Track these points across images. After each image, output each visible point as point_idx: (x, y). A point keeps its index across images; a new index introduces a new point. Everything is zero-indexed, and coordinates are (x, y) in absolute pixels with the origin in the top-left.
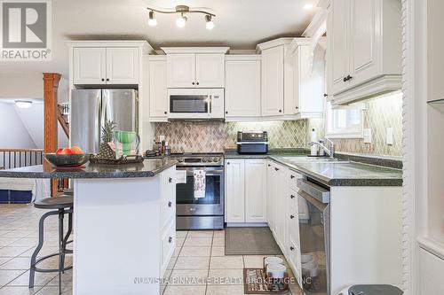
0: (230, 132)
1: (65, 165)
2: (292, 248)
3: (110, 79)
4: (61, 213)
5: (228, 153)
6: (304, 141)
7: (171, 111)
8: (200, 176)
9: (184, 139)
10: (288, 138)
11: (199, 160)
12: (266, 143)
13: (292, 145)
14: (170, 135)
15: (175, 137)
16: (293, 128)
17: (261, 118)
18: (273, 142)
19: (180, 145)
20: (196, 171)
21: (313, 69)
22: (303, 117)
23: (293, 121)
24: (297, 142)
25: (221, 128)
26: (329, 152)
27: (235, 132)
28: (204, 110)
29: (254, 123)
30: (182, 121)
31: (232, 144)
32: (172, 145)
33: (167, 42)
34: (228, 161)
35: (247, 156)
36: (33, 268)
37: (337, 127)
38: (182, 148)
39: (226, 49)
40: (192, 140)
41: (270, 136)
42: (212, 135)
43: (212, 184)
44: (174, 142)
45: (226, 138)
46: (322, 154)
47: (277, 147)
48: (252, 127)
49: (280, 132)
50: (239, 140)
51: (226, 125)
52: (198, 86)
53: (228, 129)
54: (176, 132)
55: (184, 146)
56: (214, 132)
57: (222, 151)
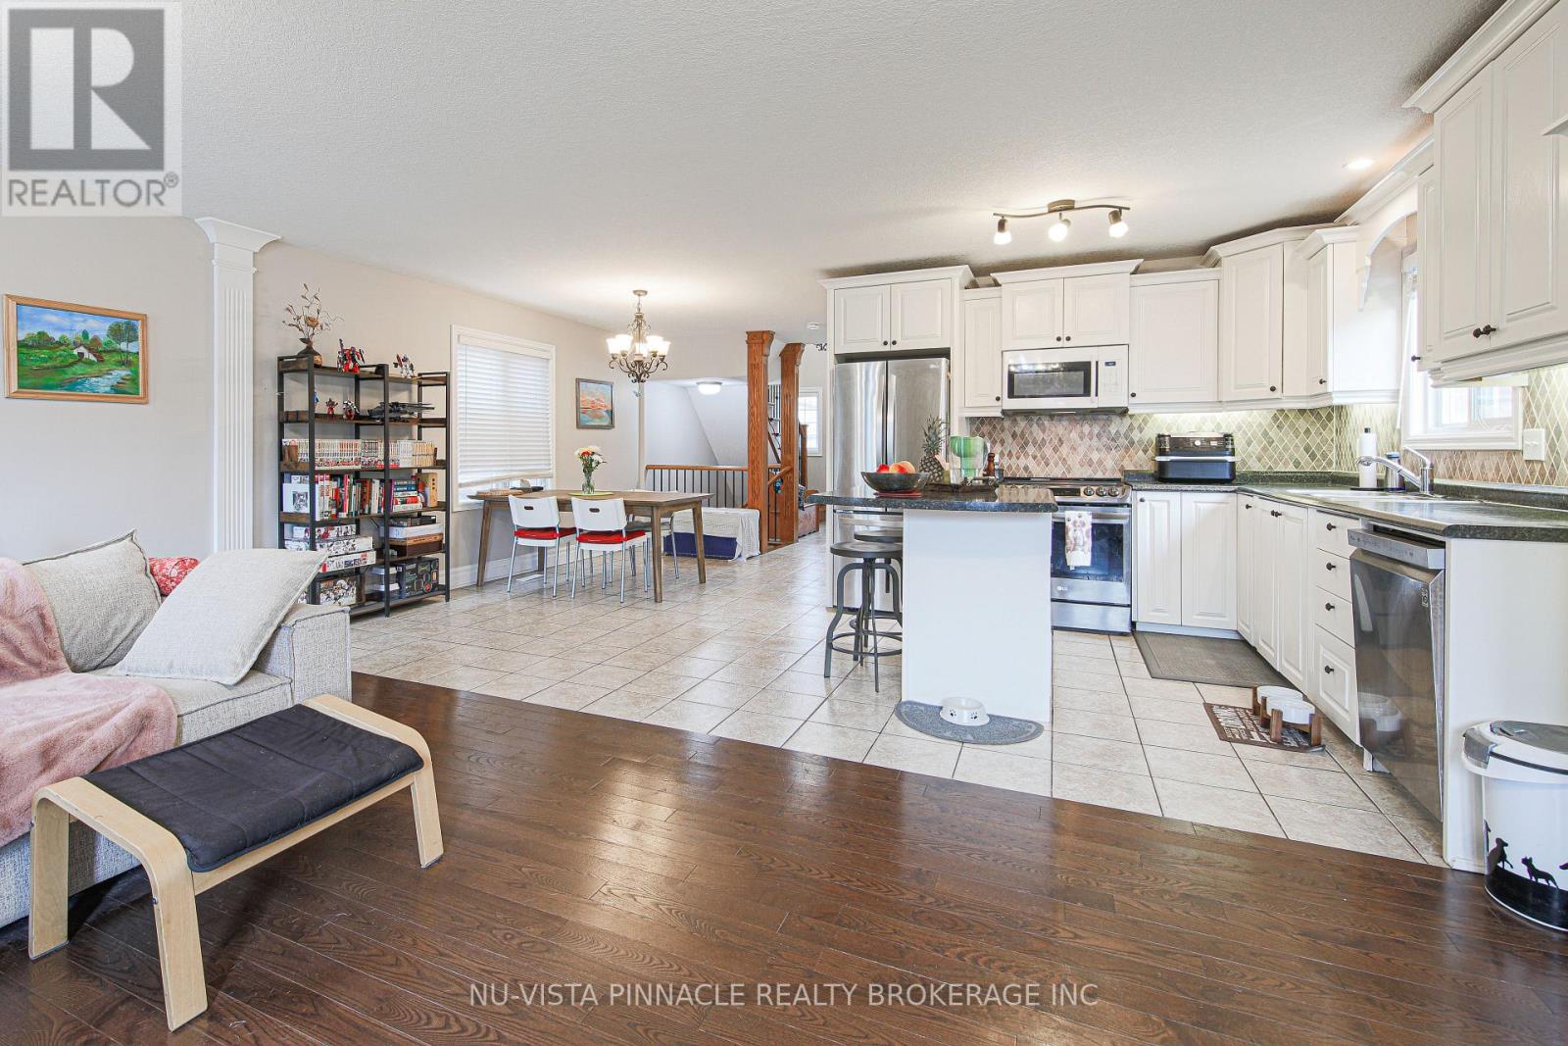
0: (1136, 436)
1: (896, 491)
2: (1328, 670)
3: (898, 341)
4: (869, 566)
5: (1130, 479)
6: (1333, 456)
7: (1011, 395)
8: (1080, 523)
9: (1031, 449)
10: (1286, 449)
11: (1075, 492)
12: (1229, 459)
13: (1297, 464)
14: (1002, 442)
15: (1012, 445)
16: (1302, 424)
17: (1220, 404)
18: (1247, 457)
19: (1022, 462)
20: (1070, 515)
21: (1368, 293)
22: (1336, 401)
23: (1302, 411)
24: (1313, 456)
25: (1117, 426)
26: (1415, 479)
27: (1151, 434)
28: (1081, 391)
29: (1198, 416)
30: (1028, 414)
31: (1144, 461)
32: (1006, 462)
33: (1003, 262)
34: (1140, 495)
35: (1185, 487)
36: (830, 646)
37: (1438, 424)
38: (1026, 468)
39: (1132, 264)
40: (1048, 451)
41: (1239, 443)
42: (1095, 442)
43: (1104, 542)
44: (1010, 454)
45: (1127, 449)
46: (1393, 483)
47: (1257, 467)
48: (1197, 425)
49: (1265, 434)
50: (1162, 452)
51: (1127, 421)
52: (1067, 344)
53: (1131, 428)
54: (1014, 435)
55: (1031, 464)
56: (1099, 436)
57: (1118, 475)
